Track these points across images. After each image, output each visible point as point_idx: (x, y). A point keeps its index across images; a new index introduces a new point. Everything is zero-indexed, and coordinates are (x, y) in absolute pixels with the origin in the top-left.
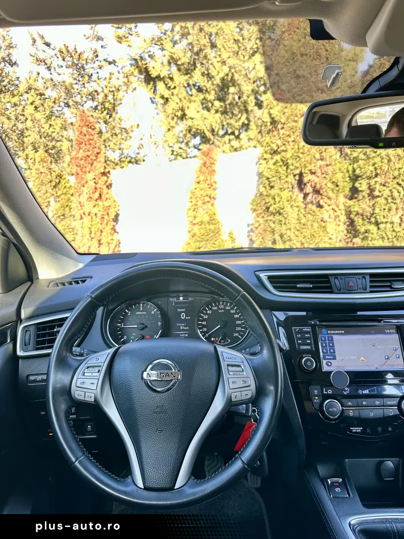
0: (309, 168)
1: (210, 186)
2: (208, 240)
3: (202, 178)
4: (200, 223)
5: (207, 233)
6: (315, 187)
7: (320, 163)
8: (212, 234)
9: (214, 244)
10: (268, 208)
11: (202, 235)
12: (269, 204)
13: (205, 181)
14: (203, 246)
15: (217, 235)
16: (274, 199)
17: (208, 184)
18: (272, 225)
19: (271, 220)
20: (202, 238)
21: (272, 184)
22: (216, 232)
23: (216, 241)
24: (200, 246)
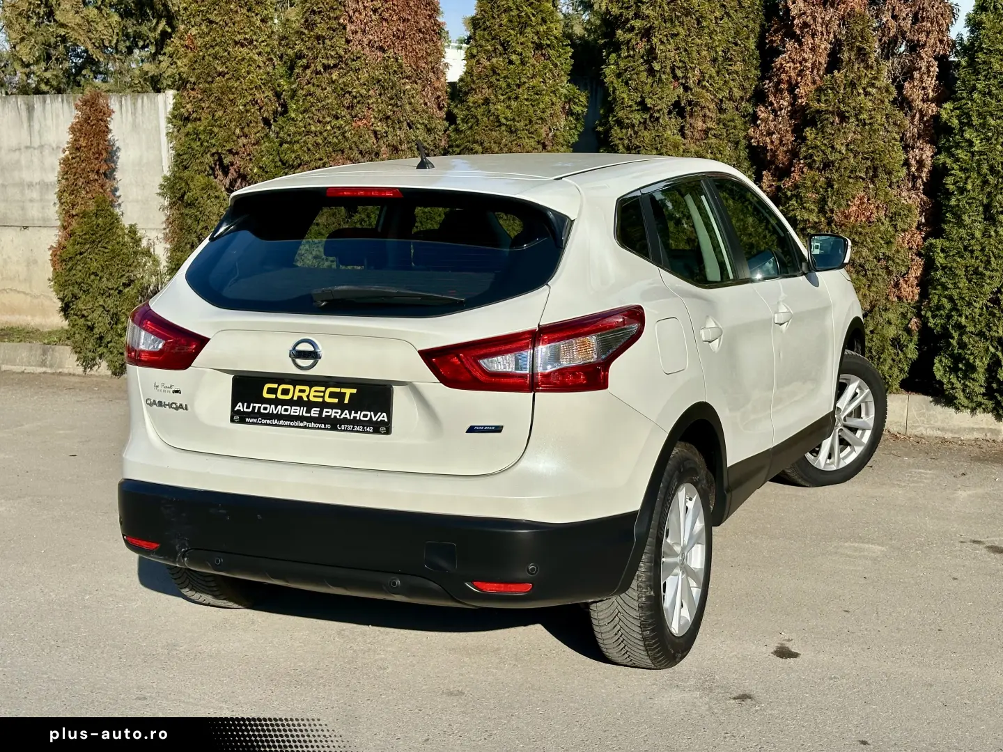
0: (228, 148)
1: (97, 156)
2: (94, 242)
3: (83, 143)
4: (81, 215)
5: (93, 230)
6: (239, 170)
7: (243, 140)
8: (101, 232)
9: (106, 248)
10: (183, 196)
11: (85, 234)
12: (182, 191)
13: (89, 147)
14: (87, 250)
15: (108, 234)
16: (189, 185)
17: (94, 153)
18: (189, 221)
19: (187, 215)
20: (85, 239)
21: (185, 163)
22: (108, 229)
23: (107, 243)
24: (83, 250)
